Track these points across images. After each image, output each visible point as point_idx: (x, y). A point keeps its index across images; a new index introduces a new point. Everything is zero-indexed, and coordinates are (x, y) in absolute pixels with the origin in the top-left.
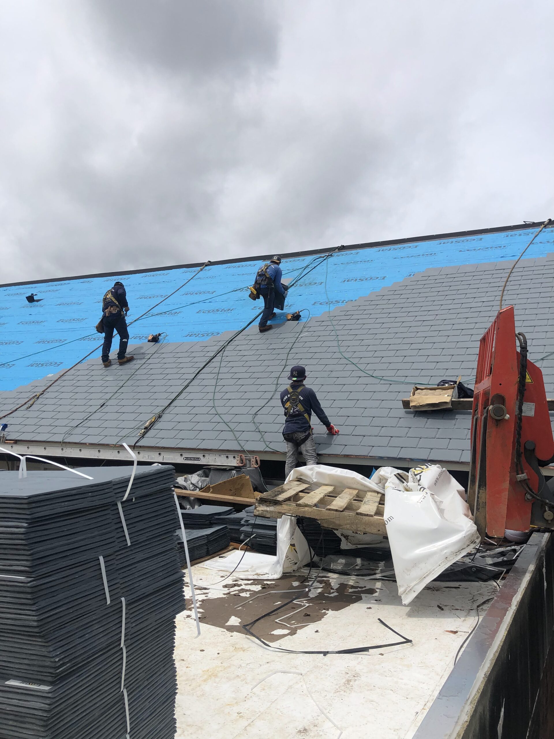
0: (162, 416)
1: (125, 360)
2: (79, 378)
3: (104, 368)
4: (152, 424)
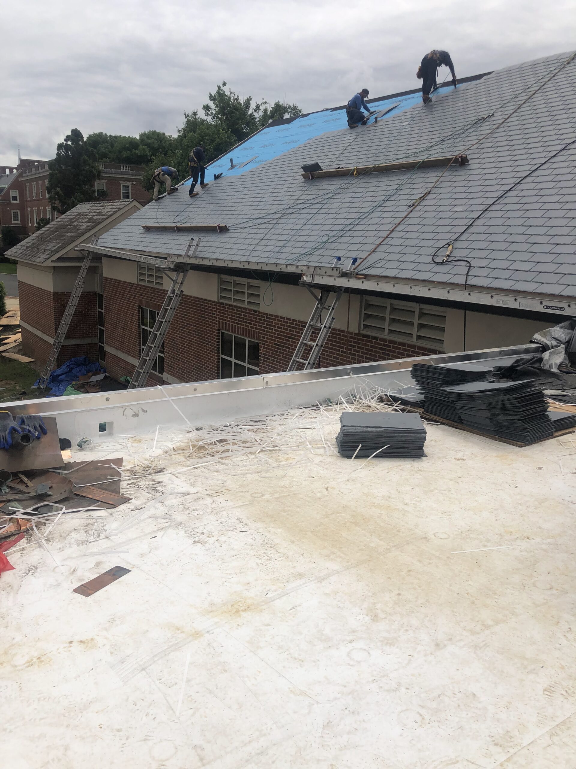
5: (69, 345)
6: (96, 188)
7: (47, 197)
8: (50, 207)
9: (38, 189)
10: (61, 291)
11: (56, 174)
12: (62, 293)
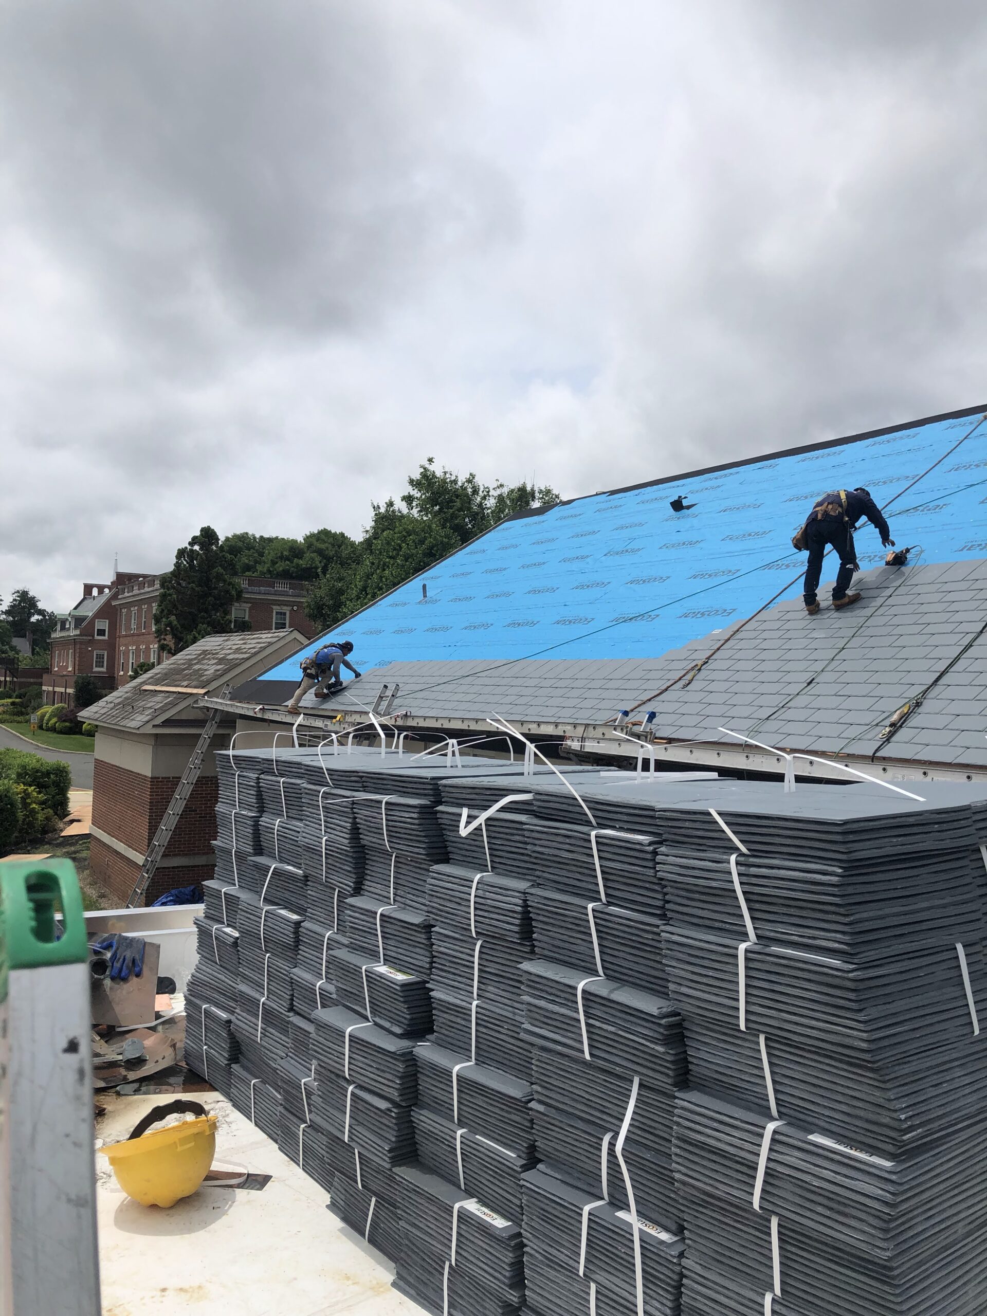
0: (922, 703)
1: (846, 600)
2: (765, 635)
3: (808, 617)
4: (905, 718)
5: (168, 868)
6: (233, 617)
7: (154, 630)
8: (156, 646)
9: (140, 617)
10: (164, 776)
11: (170, 595)
12: (165, 778)
